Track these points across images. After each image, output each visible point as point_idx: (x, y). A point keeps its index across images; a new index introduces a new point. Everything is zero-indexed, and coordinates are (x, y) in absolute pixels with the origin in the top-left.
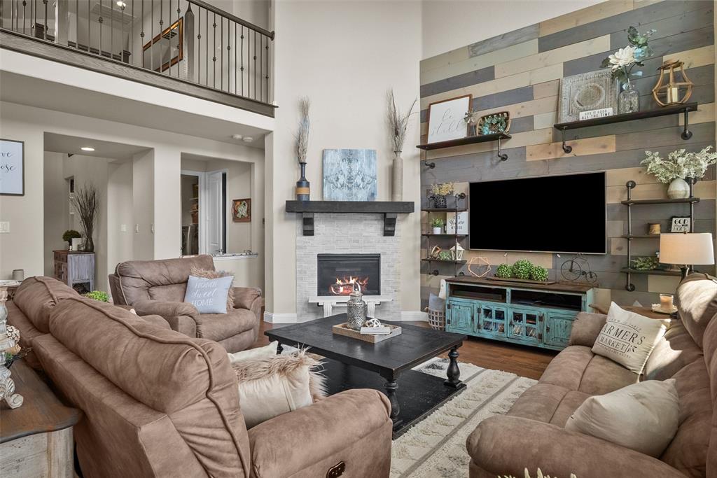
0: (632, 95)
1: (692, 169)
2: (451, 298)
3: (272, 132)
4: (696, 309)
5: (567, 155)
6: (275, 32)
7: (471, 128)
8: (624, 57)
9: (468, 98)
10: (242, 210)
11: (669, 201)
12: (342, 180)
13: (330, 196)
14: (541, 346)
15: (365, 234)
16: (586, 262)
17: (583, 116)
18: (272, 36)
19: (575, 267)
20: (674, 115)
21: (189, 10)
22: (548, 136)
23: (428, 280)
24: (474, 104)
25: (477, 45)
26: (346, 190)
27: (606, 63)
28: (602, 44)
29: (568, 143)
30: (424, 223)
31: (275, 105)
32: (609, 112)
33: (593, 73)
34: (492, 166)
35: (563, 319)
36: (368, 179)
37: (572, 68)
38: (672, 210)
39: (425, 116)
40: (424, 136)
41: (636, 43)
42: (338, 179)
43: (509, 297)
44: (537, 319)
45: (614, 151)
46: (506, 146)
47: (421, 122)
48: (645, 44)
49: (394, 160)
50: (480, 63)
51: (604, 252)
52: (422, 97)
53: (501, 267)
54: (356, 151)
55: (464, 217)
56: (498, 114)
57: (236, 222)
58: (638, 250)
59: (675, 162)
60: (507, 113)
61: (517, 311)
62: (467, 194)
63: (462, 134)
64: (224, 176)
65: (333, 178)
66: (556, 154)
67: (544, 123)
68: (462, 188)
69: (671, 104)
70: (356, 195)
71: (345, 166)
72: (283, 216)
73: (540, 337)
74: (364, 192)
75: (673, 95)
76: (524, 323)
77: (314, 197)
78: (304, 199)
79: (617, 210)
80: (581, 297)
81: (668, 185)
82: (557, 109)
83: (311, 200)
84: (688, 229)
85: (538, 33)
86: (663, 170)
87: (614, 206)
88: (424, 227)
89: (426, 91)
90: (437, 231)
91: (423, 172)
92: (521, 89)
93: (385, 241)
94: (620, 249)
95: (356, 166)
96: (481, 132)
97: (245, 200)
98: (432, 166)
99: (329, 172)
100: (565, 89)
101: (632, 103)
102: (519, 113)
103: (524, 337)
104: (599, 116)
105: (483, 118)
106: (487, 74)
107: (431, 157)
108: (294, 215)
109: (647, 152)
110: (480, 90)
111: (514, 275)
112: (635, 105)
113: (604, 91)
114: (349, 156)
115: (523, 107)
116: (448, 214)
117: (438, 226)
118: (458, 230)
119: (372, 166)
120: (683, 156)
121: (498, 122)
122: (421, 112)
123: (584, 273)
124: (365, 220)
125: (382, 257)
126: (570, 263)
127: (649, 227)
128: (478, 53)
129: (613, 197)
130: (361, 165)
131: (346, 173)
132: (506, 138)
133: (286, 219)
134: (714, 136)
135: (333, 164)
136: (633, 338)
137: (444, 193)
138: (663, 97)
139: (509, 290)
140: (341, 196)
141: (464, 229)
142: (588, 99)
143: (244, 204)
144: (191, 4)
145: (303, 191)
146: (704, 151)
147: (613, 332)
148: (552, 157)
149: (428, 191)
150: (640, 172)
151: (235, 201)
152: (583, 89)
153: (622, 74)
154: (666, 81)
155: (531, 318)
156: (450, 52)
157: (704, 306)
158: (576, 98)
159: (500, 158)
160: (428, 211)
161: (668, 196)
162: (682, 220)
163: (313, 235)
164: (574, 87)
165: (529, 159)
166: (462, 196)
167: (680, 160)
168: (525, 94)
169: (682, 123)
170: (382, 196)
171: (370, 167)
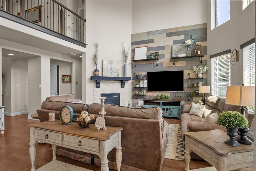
0: (190, 51)
1: (203, 71)
2: (144, 105)
3: (85, 53)
4: (214, 101)
5: (174, 66)
6: (86, 19)
7: (148, 56)
8: (189, 42)
9: (147, 47)
10: (67, 79)
11: (198, 78)
12: (109, 70)
13: (105, 75)
14: (170, 116)
15: (115, 87)
16: (179, 94)
17: (179, 56)
18: (85, 21)
19: (177, 95)
20: (199, 57)
21: (62, 9)
22: (169, 60)
23: (134, 101)
24: (148, 49)
25: (149, 32)
26: (110, 73)
27: (184, 42)
28: (182, 37)
29: (175, 62)
30: (133, 84)
31: (87, 44)
32: (185, 55)
33: (180, 44)
34: (154, 67)
35: (175, 109)
36: (116, 70)
37: (175, 42)
38: (198, 80)
39: (133, 51)
40: (133, 57)
41: (192, 39)
42: (107, 69)
43: (161, 104)
44: (169, 109)
45: (185, 65)
46: (158, 62)
47: (132, 53)
48: (194, 40)
49: (124, 64)
50: (150, 38)
51: (183, 91)
52: (132, 45)
53: (158, 96)
54: (113, 61)
55: (146, 82)
56: (155, 53)
57: (63, 83)
58: (191, 90)
59: (199, 69)
60: (158, 53)
61: (164, 108)
62: (147, 75)
63: (145, 58)
64: (58, 66)
65: (106, 69)
66: (171, 65)
67: (168, 56)
68: (144, 73)
69: (199, 55)
70: (113, 75)
71: (109, 65)
72: (89, 81)
73: (170, 114)
74: (115, 74)
75: (199, 53)
76: (165, 111)
77: (100, 75)
78: (97, 76)
79: (186, 80)
80: (179, 103)
81: (198, 74)
82: (171, 53)
83: (99, 76)
84: (202, 85)
85: (167, 32)
86: (197, 71)
87: (185, 79)
88: (133, 85)
89: (133, 43)
90: (138, 86)
91: (132, 68)
92: (162, 46)
93: (121, 89)
94: (187, 90)
95: (113, 66)
96: (151, 57)
97: (67, 75)
98: (135, 67)
99: (105, 67)
100: (173, 48)
101: (190, 54)
102: (161, 53)
103: (165, 115)
104: (183, 56)
105: (151, 54)
106: (152, 41)
107: (135, 64)
108: (93, 81)
109: (193, 66)
110: (150, 45)
111: (161, 98)
112: (191, 54)
113: (183, 50)
114: (111, 62)
115: (162, 51)
116: (141, 81)
117: (138, 85)
118: (144, 86)
119: (118, 66)
120: (201, 67)
121: (155, 55)
122: (132, 50)
123: (179, 97)
124: (116, 83)
125: (121, 94)
126: (175, 94)
127: (193, 85)
128: (149, 35)
129: (185, 77)
130: (114, 65)
131: (110, 68)
132: (158, 60)
133: (90, 82)
134: (207, 63)
135: (106, 65)
136: (199, 110)
137: (140, 75)
138: (197, 53)
139: (161, 102)
140: (108, 75)
141: (146, 86)
142: (179, 51)
143: (68, 77)
144: (62, 7)
145: (97, 73)
146: (206, 67)
147: (194, 109)
148: (170, 66)
149: (134, 74)
150: (191, 71)
151: (63, 76)
152: (178, 48)
153: (188, 46)
154: (198, 49)
155: (167, 109)
156: (141, 33)
157: (216, 100)
158: (176, 51)
159: (156, 65)
160: (135, 80)
161: (198, 77)
162: (201, 83)
163: (99, 87)
164: (176, 47)
165: (164, 66)
166: (145, 76)
167: (201, 69)
168: (163, 48)
169: (201, 59)
170: (121, 75)
171: (117, 66)
